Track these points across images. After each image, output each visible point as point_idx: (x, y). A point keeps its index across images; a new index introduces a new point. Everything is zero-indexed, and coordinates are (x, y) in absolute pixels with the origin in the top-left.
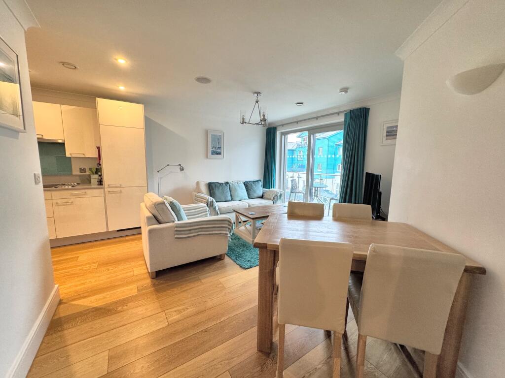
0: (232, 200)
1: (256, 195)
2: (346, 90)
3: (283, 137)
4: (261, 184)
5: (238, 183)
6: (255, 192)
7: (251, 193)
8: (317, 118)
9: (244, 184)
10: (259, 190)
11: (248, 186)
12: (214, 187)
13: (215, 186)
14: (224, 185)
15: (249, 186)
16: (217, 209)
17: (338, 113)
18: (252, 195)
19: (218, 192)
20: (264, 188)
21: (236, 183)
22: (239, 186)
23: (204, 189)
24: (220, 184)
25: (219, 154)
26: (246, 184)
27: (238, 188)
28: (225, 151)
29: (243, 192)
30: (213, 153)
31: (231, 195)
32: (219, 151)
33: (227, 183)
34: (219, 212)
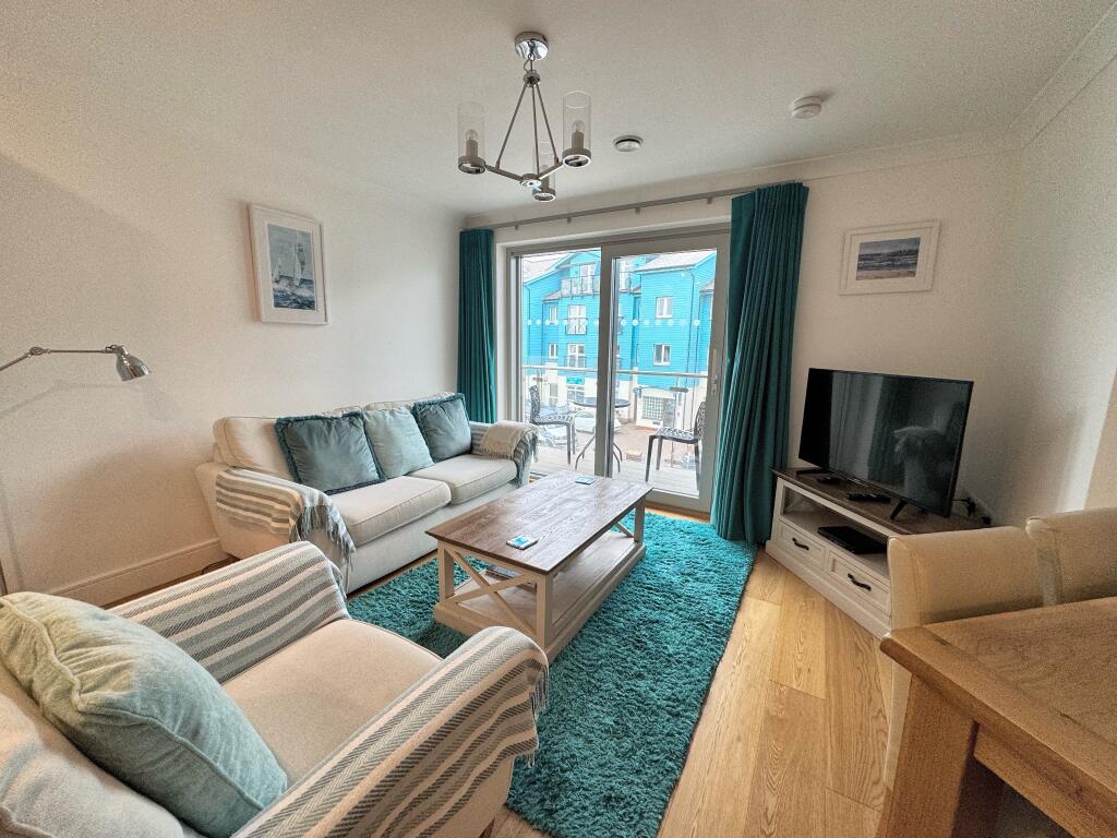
0: (383, 476)
1: (454, 447)
2: (817, 101)
3: (513, 262)
4: (460, 410)
5: (392, 412)
6: (449, 435)
7: (440, 441)
8: (638, 208)
9: (414, 412)
10: (461, 428)
11: (424, 416)
12: (305, 437)
13: (310, 431)
14: (345, 423)
15: (429, 418)
16: (342, 531)
17: (710, 198)
18: (441, 450)
19: (324, 456)
20: (471, 419)
21: (387, 414)
22: (399, 424)
23: (259, 449)
24: (328, 421)
25: (308, 304)
26: (420, 413)
27: (395, 430)
28: (331, 296)
29: (413, 444)
30: (281, 300)
31: (376, 459)
32: (304, 292)
33: (357, 415)
34: (351, 544)
